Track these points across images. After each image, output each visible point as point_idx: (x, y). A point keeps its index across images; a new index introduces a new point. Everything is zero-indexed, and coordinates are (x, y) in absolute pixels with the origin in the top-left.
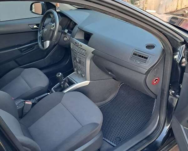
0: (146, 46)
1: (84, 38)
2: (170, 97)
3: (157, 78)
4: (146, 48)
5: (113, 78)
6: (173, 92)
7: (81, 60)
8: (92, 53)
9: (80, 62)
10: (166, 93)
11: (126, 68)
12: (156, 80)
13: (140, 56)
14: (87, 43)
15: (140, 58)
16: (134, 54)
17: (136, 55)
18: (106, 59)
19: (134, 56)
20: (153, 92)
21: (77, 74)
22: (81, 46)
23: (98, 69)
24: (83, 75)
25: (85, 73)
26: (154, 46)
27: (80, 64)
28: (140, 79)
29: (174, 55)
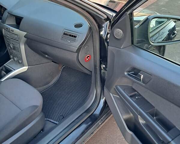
0: (75, 26)
1: (16, 23)
2: (102, 71)
3: (89, 55)
4: (75, 27)
5: (53, 61)
6: (104, 66)
7: (15, 45)
8: (25, 37)
9: (14, 48)
10: (98, 68)
11: (59, 49)
12: (88, 57)
13: (70, 35)
14: (18, 28)
15: (70, 37)
16: (64, 34)
17: (66, 34)
18: (40, 42)
19: (64, 35)
20: (87, 69)
21: (13, 61)
22: (13, 31)
23: (35, 54)
24: (20, 62)
25: (21, 59)
26: (82, 25)
27: (15, 50)
28: (73, 57)
29: (100, 32)
